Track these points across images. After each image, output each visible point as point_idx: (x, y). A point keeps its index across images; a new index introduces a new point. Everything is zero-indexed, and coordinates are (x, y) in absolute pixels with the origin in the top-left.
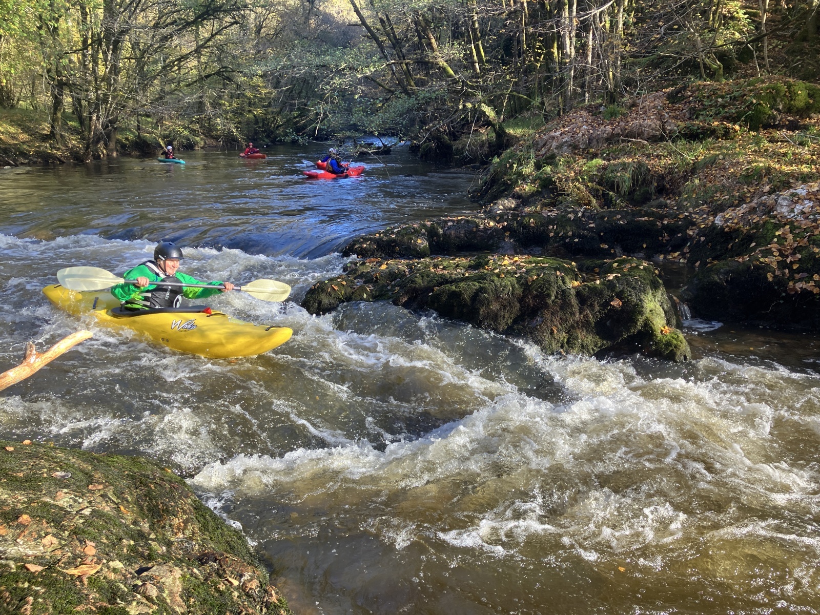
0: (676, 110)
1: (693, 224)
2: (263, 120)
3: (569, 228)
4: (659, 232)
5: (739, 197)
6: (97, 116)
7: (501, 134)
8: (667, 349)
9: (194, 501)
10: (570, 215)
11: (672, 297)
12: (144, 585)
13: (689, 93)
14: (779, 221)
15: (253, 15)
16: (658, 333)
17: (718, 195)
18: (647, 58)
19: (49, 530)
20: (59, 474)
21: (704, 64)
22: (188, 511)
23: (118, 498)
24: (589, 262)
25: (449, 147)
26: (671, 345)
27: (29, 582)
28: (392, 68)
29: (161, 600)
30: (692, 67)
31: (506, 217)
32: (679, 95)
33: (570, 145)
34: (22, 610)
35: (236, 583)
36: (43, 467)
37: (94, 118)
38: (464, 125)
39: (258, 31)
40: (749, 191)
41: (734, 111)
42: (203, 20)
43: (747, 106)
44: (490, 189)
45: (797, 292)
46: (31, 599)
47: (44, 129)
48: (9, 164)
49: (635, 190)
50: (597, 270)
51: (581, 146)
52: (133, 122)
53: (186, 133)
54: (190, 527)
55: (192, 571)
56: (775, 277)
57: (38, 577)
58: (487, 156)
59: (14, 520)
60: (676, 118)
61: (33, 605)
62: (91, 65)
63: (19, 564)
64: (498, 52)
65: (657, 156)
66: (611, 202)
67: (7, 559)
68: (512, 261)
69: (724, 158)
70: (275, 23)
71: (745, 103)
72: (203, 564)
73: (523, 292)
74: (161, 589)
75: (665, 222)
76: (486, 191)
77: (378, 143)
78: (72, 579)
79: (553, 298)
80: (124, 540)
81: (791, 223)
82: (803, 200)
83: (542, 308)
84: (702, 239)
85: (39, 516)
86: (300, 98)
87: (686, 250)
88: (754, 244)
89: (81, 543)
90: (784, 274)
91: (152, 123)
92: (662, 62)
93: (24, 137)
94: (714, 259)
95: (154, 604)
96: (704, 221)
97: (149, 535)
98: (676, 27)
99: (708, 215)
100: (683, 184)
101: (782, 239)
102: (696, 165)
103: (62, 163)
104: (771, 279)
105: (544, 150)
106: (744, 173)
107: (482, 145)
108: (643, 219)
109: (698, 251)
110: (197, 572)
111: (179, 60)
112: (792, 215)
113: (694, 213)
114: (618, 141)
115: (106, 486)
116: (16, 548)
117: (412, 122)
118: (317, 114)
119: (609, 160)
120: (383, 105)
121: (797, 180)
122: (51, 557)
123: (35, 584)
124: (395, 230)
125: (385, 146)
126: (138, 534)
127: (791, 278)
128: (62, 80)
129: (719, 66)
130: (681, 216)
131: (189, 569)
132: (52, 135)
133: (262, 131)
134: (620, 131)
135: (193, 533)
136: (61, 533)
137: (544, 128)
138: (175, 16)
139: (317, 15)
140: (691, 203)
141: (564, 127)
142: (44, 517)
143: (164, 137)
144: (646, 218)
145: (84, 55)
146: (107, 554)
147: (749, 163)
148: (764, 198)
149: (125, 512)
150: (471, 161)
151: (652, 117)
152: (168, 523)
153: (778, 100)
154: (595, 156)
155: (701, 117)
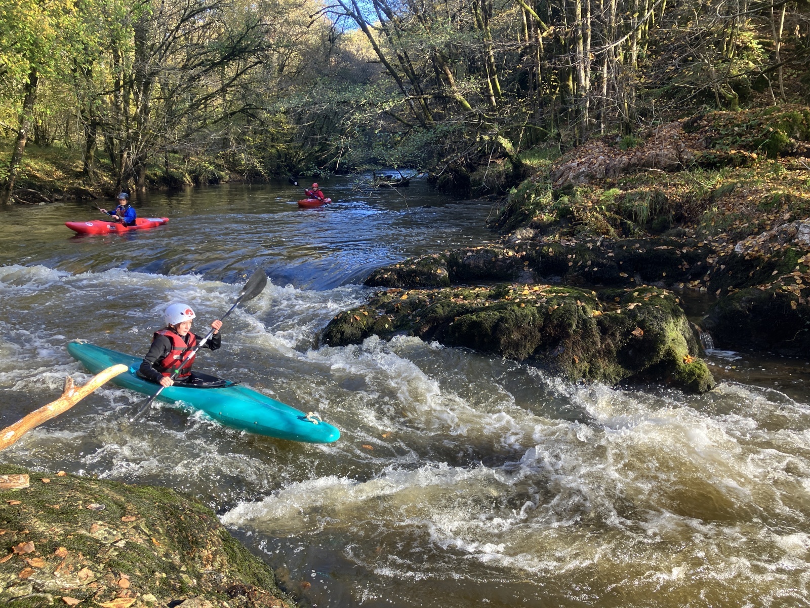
0: (692, 139)
1: (713, 252)
2: (286, 155)
3: (588, 258)
4: (679, 261)
5: (759, 224)
6: (128, 154)
7: (518, 165)
8: (690, 379)
9: (222, 533)
10: (589, 245)
11: (694, 326)
13: (705, 123)
14: (800, 248)
15: (276, 55)
16: (681, 362)
17: (737, 223)
18: (662, 89)
19: (85, 563)
20: (94, 506)
21: (719, 94)
22: (217, 543)
23: (150, 529)
24: (609, 291)
25: (467, 178)
26: (694, 375)
28: (410, 103)
30: (707, 97)
31: (524, 247)
32: (695, 125)
33: (587, 175)
36: (79, 499)
37: (125, 156)
38: (481, 157)
39: (281, 70)
40: (769, 219)
41: (751, 140)
42: (229, 61)
43: (764, 135)
44: (508, 219)
47: (77, 167)
48: (44, 200)
49: (653, 219)
50: (618, 299)
51: (598, 176)
52: (161, 159)
53: (212, 168)
54: (218, 559)
55: (222, 604)
56: (799, 304)
58: (504, 187)
59: (51, 553)
60: (692, 147)
62: (122, 105)
63: (57, 597)
64: (513, 85)
65: (674, 185)
66: (629, 231)
67: (45, 592)
68: (532, 291)
69: (742, 186)
70: (297, 61)
71: (762, 132)
72: (232, 597)
73: (544, 322)
75: (685, 251)
76: (504, 221)
77: (397, 176)
79: (574, 327)
80: (157, 573)
83: (563, 337)
84: (723, 267)
85: (75, 548)
86: (321, 133)
87: (706, 278)
88: (776, 272)
89: (116, 576)
90: (807, 302)
91: (179, 159)
92: (677, 92)
93: (59, 173)
94: (735, 287)
96: (723, 249)
97: (180, 568)
98: (690, 58)
99: (727, 243)
100: (702, 212)
101: (805, 266)
102: (714, 193)
103: (94, 198)
104: (794, 307)
105: (561, 181)
106: (763, 201)
107: (499, 175)
108: (662, 248)
109: (718, 279)
110: (227, 605)
111: (206, 99)
113: (713, 242)
114: (635, 171)
115: (138, 518)
116: (53, 581)
117: (430, 154)
118: (338, 148)
119: (626, 190)
120: (402, 138)
122: (87, 590)
124: (416, 261)
125: (404, 178)
126: (170, 566)
128: (95, 119)
129: (735, 95)
130: (700, 245)
131: (219, 602)
132: (86, 172)
133: (285, 166)
134: (636, 161)
135: (222, 565)
136: (97, 565)
137: (560, 159)
138: (203, 57)
139: (337, 53)
140: (709, 231)
141: (580, 158)
142: (80, 550)
143: (190, 172)
144: (665, 247)
145: (116, 97)
146: (141, 587)
147: (768, 191)
148: (784, 225)
149: (157, 544)
150: (489, 192)
151: (668, 147)
152: (197, 555)
153: (795, 128)
154: (612, 186)
155: (717, 146)
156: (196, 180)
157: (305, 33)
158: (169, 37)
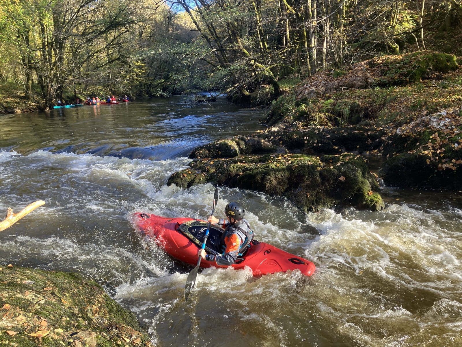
0: (373, 71)
1: (385, 134)
2: (145, 84)
3: (315, 138)
4: (366, 139)
5: (410, 118)
6: (51, 85)
7: (277, 88)
8: (371, 203)
9: (105, 296)
10: (316, 131)
11: (374, 175)
12: (74, 342)
13: (381, 61)
14: (432, 130)
15: (137, 27)
16: (366, 194)
17: (398, 117)
18: (357, 43)
19: (21, 312)
20: (28, 281)
21: (389, 45)
22: (101, 302)
23: (61, 294)
24: (327, 157)
26: (373, 201)
27: (9, 340)
28: (215, 53)
30: (382, 47)
31: (280, 133)
32: (375, 63)
33: (315, 92)
35: (128, 341)
36: (18, 278)
37: (50, 86)
38: (257, 84)
39: (140, 35)
40: (415, 115)
41: (405, 71)
42: (110, 30)
43: (413, 68)
44: (271, 118)
45: (443, 169)
47: (21, 93)
48: (2, 113)
49: (352, 116)
50: (331, 161)
51: (321, 93)
52: (71, 88)
53: (102, 93)
54: (102, 310)
55: (102, 334)
56: (431, 161)
57: (14, 337)
58: (269, 100)
60: (373, 75)
62: (47, 57)
63: (3, 331)
64: (274, 42)
65: (364, 97)
66: (339, 123)
68: (283, 157)
69: (401, 97)
70: (149, 30)
71: (412, 66)
72: (109, 331)
73: (290, 174)
74: (84, 344)
75: (369, 133)
76: (269, 119)
77: (209, 95)
78: (33, 339)
79: (307, 177)
80: (63, 318)
81: (438, 131)
82: (444, 118)
83: (301, 183)
84: (390, 142)
85: (15, 305)
86: (164, 71)
87: (381, 148)
88: (418, 143)
89: (39, 319)
90: (436, 160)
91: (82, 88)
92: (365, 45)
94: (397, 153)
96: (391, 132)
97: (78, 315)
98: (371, 25)
99: (393, 128)
100: (379, 112)
101: (434, 140)
102: (386, 101)
103: (32, 111)
104: (428, 163)
105: (300, 96)
106: (412, 104)
107: (267, 94)
108: (357, 132)
109: (388, 149)
110: (106, 335)
111: (97, 53)
112: (439, 127)
113: (385, 128)
114: (342, 89)
115: (54, 288)
116: (2, 322)
117: (227, 82)
119: (337, 100)
120: (211, 74)
121: (442, 107)
122: (21, 327)
123: (12, 341)
124: (218, 143)
125: (212, 96)
126: (72, 314)
127: (440, 162)
128: (31, 65)
129: (397, 46)
130: (378, 130)
132: (27, 96)
133: (144, 91)
134: (342, 84)
135: (104, 314)
136: (28, 314)
137: (300, 83)
138: (94, 28)
139: (173, 25)
140: (383, 122)
141: (311, 82)
142: (17, 305)
144: (358, 131)
146: (54, 326)
147: (415, 99)
148: (423, 118)
149: (65, 302)
150: (261, 103)
151: (360, 75)
152: (90, 309)
153: (430, 64)
154: (329, 98)
155: (387, 75)
157: (154, 14)
158: (73, 16)
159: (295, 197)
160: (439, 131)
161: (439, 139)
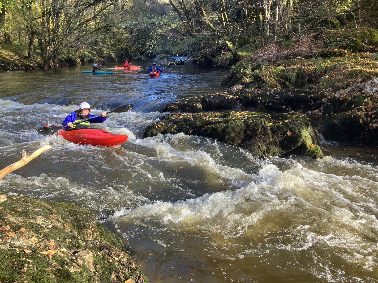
0: (317, 43)
1: (325, 96)
2: (125, 49)
3: (267, 99)
4: (309, 101)
5: (347, 84)
7: (235, 55)
8: (312, 154)
9: (97, 223)
10: (267, 93)
11: (315, 131)
12: (76, 259)
13: (324, 35)
14: (365, 95)
16: (308, 147)
17: (337, 83)
18: (304, 19)
19: (34, 234)
20: (37, 209)
21: (331, 22)
22: (94, 227)
23: (63, 220)
24: (276, 114)
25: (211, 61)
26: (314, 153)
27: (25, 257)
28: (185, 24)
29: (84, 266)
30: (325, 23)
31: (238, 93)
32: (319, 36)
33: (268, 60)
34: (23, 270)
35: (116, 259)
36: (30, 207)
37: (48, 48)
38: (218, 51)
39: (123, 8)
40: (352, 81)
41: (345, 44)
42: (97, 3)
43: (351, 41)
44: (230, 80)
45: (373, 128)
46: (26, 265)
47: (25, 54)
48: (9, 70)
49: (298, 81)
50: (280, 118)
51: (273, 61)
52: (66, 50)
53: (90, 55)
54: (95, 234)
55: (97, 253)
56: (363, 121)
57: (29, 255)
58: (229, 65)
59: (18, 230)
60: (317, 47)
61: (27, 267)
62: (46, 24)
63: (20, 250)
64: (234, 16)
65: (308, 65)
66: (287, 86)
67: (15, 247)
68: (241, 114)
69: (340, 66)
70: (130, 4)
71: (350, 40)
72: (101, 250)
73: (246, 128)
74: (84, 261)
75: (312, 96)
76: (228, 82)
77: (178, 59)
78: (44, 256)
79: (260, 131)
80: (67, 239)
82: (377, 85)
83: (255, 135)
84: (329, 103)
85: (29, 228)
86: (142, 38)
87: (321, 109)
88: (353, 106)
89: (48, 240)
90: (367, 120)
91: (74, 51)
92: (311, 21)
93: (17, 57)
94: (334, 113)
95: (81, 267)
96: (330, 95)
97: (78, 237)
98: (318, 4)
99: (332, 92)
100: (320, 78)
101: (367, 103)
102: (327, 69)
103: (34, 69)
104: (361, 122)
105: (255, 62)
106: (349, 73)
107: (226, 60)
108: (302, 94)
109: (327, 109)
110: (100, 254)
111: (87, 21)
112: (372, 92)
113: (325, 92)
114: (290, 58)
115: (58, 216)
116: (19, 242)
117: (194, 49)
118: (150, 46)
119: (286, 67)
120: (180, 42)
121: (374, 76)
122: (35, 246)
123: (28, 258)
124: (187, 100)
125: (181, 61)
126: (73, 237)
127: (371, 122)
128: (33, 31)
129: (338, 22)
130: (319, 93)
131: (96, 252)
132: (29, 56)
133: (125, 54)
134: (291, 53)
135: (97, 237)
136: (39, 236)
137: (255, 52)
138: (85, 1)
140: (324, 87)
141: (265, 51)
142: (31, 229)
143: (80, 57)
144: (303, 94)
145: (43, 20)
146: (60, 245)
147: (352, 68)
148: (358, 84)
149: (67, 227)
150: (221, 68)
151: (306, 47)
152: (85, 232)
153: (365, 38)
154: (279, 65)
155: (329, 47)
156: (82, 61)
159: (249, 147)
160: (371, 96)
161: (371, 103)
